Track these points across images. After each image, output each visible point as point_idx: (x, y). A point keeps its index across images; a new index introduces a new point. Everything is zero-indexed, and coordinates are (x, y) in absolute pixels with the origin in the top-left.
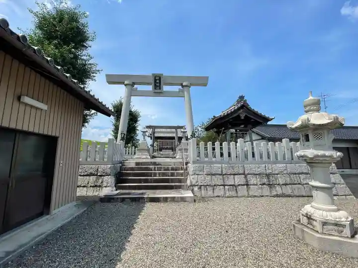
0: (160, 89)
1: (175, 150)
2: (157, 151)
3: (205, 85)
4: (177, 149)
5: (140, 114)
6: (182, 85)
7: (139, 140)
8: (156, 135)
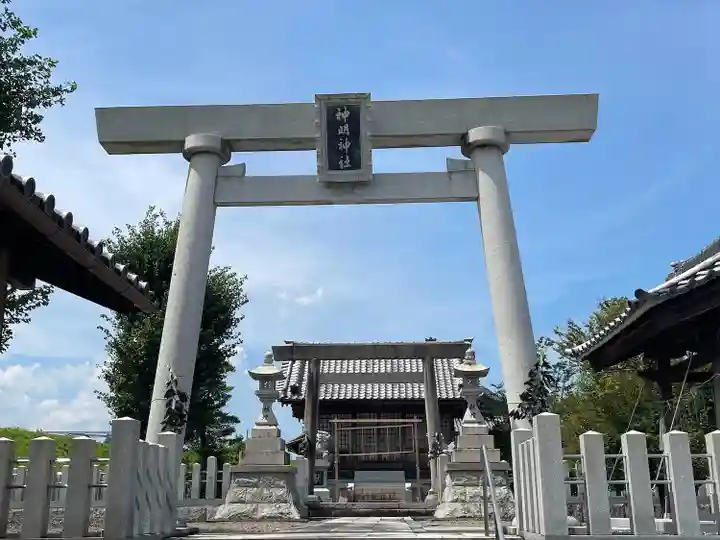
0: (356, 164)
1: (426, 473)
2: (331, 476)
3: (583, 135)
4: (437, 467)
5: (246, 288)
6: (462, 140)
7: (235, 420)
8: (326, 393)
